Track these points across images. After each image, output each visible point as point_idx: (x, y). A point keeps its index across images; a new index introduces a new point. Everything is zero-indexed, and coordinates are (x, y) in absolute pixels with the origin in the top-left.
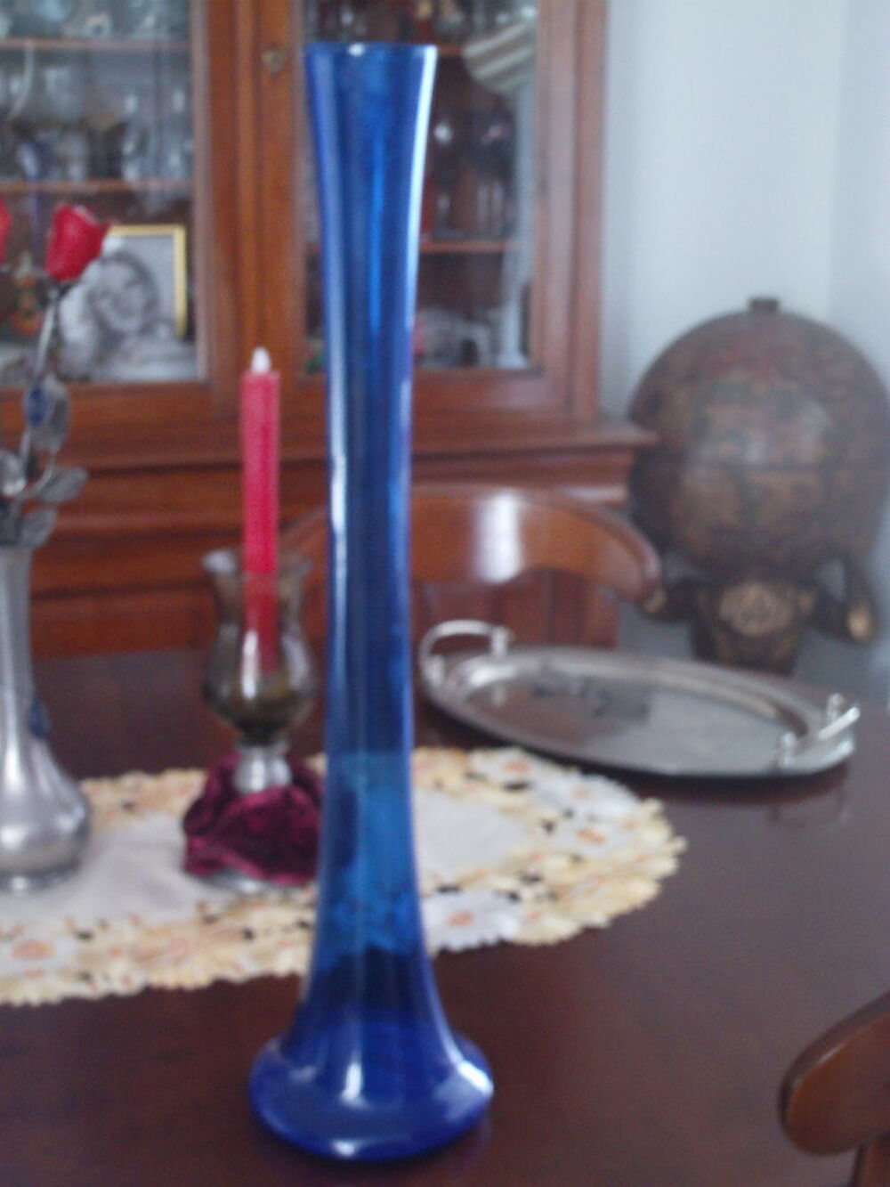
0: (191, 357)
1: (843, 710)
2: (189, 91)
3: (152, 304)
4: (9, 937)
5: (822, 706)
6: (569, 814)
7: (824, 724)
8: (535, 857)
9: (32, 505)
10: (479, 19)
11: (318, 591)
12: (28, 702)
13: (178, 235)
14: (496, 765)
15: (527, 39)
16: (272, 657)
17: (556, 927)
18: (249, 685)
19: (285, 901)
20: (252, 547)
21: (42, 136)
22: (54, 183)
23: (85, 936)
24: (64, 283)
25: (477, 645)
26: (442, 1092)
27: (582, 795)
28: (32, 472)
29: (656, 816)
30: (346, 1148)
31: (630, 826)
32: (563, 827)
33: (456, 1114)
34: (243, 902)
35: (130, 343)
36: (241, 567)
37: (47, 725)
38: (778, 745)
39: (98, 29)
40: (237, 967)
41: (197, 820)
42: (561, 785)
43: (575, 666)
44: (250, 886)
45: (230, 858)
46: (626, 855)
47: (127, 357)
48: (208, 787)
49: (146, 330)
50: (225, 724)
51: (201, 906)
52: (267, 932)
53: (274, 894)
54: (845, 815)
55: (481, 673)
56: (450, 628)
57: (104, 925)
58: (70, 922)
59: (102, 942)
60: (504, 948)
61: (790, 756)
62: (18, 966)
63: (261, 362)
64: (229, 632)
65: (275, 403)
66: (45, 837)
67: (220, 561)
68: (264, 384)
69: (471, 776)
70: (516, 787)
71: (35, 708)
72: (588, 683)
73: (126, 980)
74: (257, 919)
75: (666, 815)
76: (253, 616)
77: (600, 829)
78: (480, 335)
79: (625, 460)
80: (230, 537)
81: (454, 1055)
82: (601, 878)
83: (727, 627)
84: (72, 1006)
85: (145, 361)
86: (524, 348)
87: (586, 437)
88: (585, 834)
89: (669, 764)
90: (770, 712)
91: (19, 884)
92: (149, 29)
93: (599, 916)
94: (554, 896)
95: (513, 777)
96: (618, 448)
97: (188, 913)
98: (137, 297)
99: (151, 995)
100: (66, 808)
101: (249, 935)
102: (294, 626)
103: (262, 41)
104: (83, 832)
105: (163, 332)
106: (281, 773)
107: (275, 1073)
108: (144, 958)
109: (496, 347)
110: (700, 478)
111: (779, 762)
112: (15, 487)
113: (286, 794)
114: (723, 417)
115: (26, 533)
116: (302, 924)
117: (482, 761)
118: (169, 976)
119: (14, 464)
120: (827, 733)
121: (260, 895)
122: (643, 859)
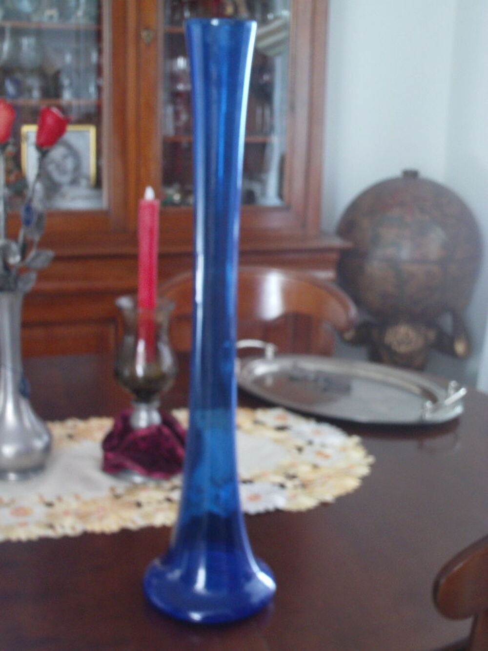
0: (100, 197)
1: (457, 389)
2: (100, 52)
3: (77, 168)
4: (8, 505)
5: (446, 388)
6: (310, 443)
7: (447, 396)
8: (293, 465)
9: (23, 270)
12: (19, 378)
13: (92, 131)
14: (270, 417)
15: (285, 27)
16: (153, 354)
17: (306, 502)
18: (140, 370)
19: (158, 487)
20: (143, 294)
21: (18, 76)
23: (50, 505)
24: (45, 148)
25: (257, 353)
26: (249, 587)
27: (317, 433)
28: (24, 252)
29: (358, 444)
30: (196, 616)
31: (344, 449)
32: (308, 450)
33: (255, 600)
34: (135, 487)
36: (136, 305)
37: (29, 390)
38: (423, 407)
39: (51, 17)
40: (133, 522)
41: (110, 443)
42: (306, 428)
43: (310, 365)
44: (138, 479)
45: (129, 463)
46: (342, 464)
47: (63, 196)
48: (115, 426)
49: (74, 182)
50: (127, 390)
51: (112, 489)
52: (149, 503)
53: (152, 484)
54: (458, 446)
55: (260, 369)
56: (244, 344)
57: (60, 499)
58: (41, 497)
59: (59, 508)
60: (278, 512)
61: (430, 414)
62: (13, 520)
63: (149, 194)
64: (130, 340)
65: (157, 216)
66: (27, 451)
67: (125, 302)
68: (151, 206)
69: (256, 422)
70: (281, 428)
71: (23, 381)
72: (319, 374)
73: (73, 528)
74: (143, 496)
75: (363, 444)
76: (142, 331)
77: (328, 451)
78: (256, 188)
79: (334, 256)
80: (131, 292)
81: (255, 568)
82: (329, 477)
83: (389, 348)
84: (44, 542)
85: (74, 199)
86: (280, 195)
87: (314, 244)
88: (320, 454)
89: (362, 416)
90: (416, 390)
91: (12, 476)
92: (80, 17)
93: (329, 496)
94: (304, 485)
95: (279, 423)
96: (330, 250)
97: (105, 493)
98: (69, 164)
99: (88, 538)
100: (39, 436)
101: (139, 505)
102: (165, 337)
103: (141, 25)
104: (48, 449)
105: (84, 182)
106: (156, 418)
107: (160, 575)
108: (82, 516)
109: (264, 193)
110: (375, 267)
111: (423, 416)
112: (15, 260)
113: (159, 429)
114: (389, 234)
115: (20, 285)
116: (169, 500)
117: (262, 415)
118: (97, 526)
119: (15, 247)
120: (449, 401)
121: (144, 484)
122: (351, 467)
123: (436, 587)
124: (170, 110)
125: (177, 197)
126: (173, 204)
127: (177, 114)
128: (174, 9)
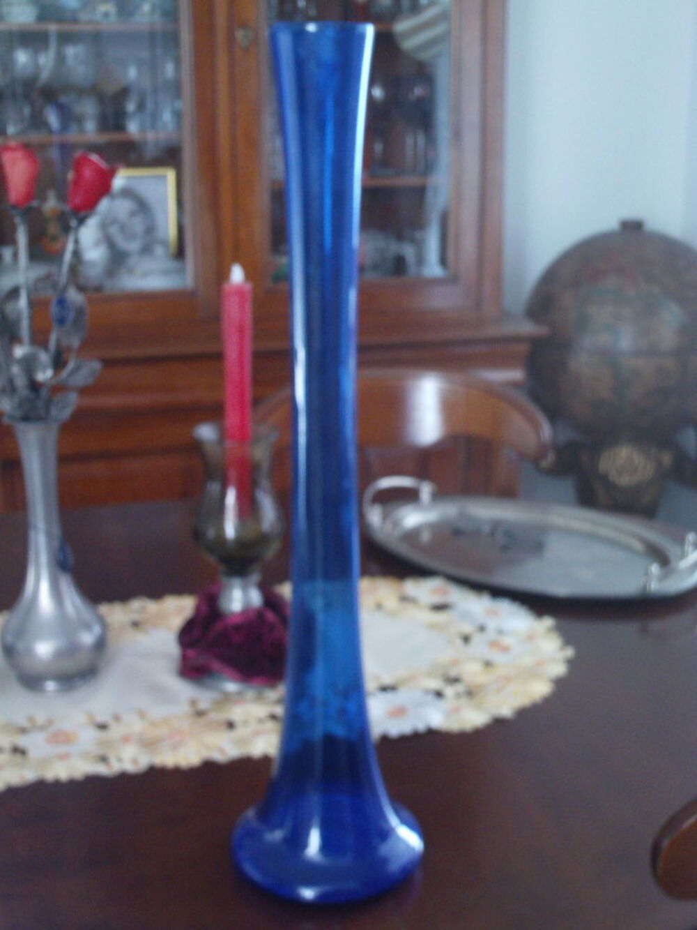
0: (182, 271)
2: (178, 62)
3: (150, 229)
4: (42, 728)
5: (681, 541)
6: (482, 629)
7: (683, 556)
8: (455, 663)
9: (58, 389)
11: (284, 453)
12: (56, 543)
13: (171, 175)
14: (424, 590)
15: (444, 17)
16: (248, 507)
17: (473, 718)
18: (230, 529)
19: (259, 698)
20: (232, 418)
21: (63, 99)
22: (73, 136)
23: (103, 727)
24: (82, 214)
25: (408, 496)
26: (384, 849)
27: (494, 613)
28: (59, 362)
29: (550, 630)
30: (308, 893)
31: (530, 637)
32: (477, 639)
33: (394, 867)
34: (227, 699)
35: (133, 261)
36: (223, 435)
37: (71, 561)
38: (647, 573)
39: (106, 15)
40: (221, 751)
41: (190, 635)
42: (475, 606)
43: (486, 511)
44: (231, 687)
45: (216, 665)
46: (527, 660)
47: (131, 271)
48: (198, 609)
49: (146, 250)
50: (212, 559)
51: (193, 703)
52: (246, 723)
53: (250, 693)
55: (411, 518)
56: (387, 483)
57: (117, 718)
58: (91, 716)
59: (115, 732)
60: (432, 733)
61: (656, 582)
62: (50, 750)
63: (237, 275)
64: (214, 487)
65: (248, 307)
66: (71, 649)
67: (206, 432)
68: (240, 292)
69: (404, 599)
70: (440, 608)
71: (62, 549)
72: (496, 525)
73: (135, 761)
74: (237, 712)
75: (560, 630)
76: (232, 474)
77: (507, 641)
78: (409, 252)
79: (523, 348)
80: (214, 412)
81: (393, 820)
82: (507, 679)
83: (604, 479)
84: (93, 782)
85: (145, 275)
86: (443, 261)
87: (491, 331)
88: (494, 644)
89: (561, 589)
90: (638, 546)
91: (51, 686)
92: (146, 14)
93: (506, 709)
94: (470, 693)
95: (437, 599)
96: (517, 339)
97: (184, 708)
98: (138, 225)
99: (155, 774)
100: (88, 627)
101: (231, 725)
102: (265, 483)
103: (236, 21)
104: (101, 645)
105: (159, 251)
106: (256, 598)
107: (253, 834)
108: (149, 744)
109: (420, 260)
110: (582, 361)
111: (648, 587)
112: (45, 375)
113: (259, 614)
114: (601, 313)
115: (54, 412)
116: (273, 717)
117: (413, 587)
118: (168, 759)
119: (44, 357)
120: (684, 564)
121: (240, 693)
122: (540, 664)
123: (656, 850)
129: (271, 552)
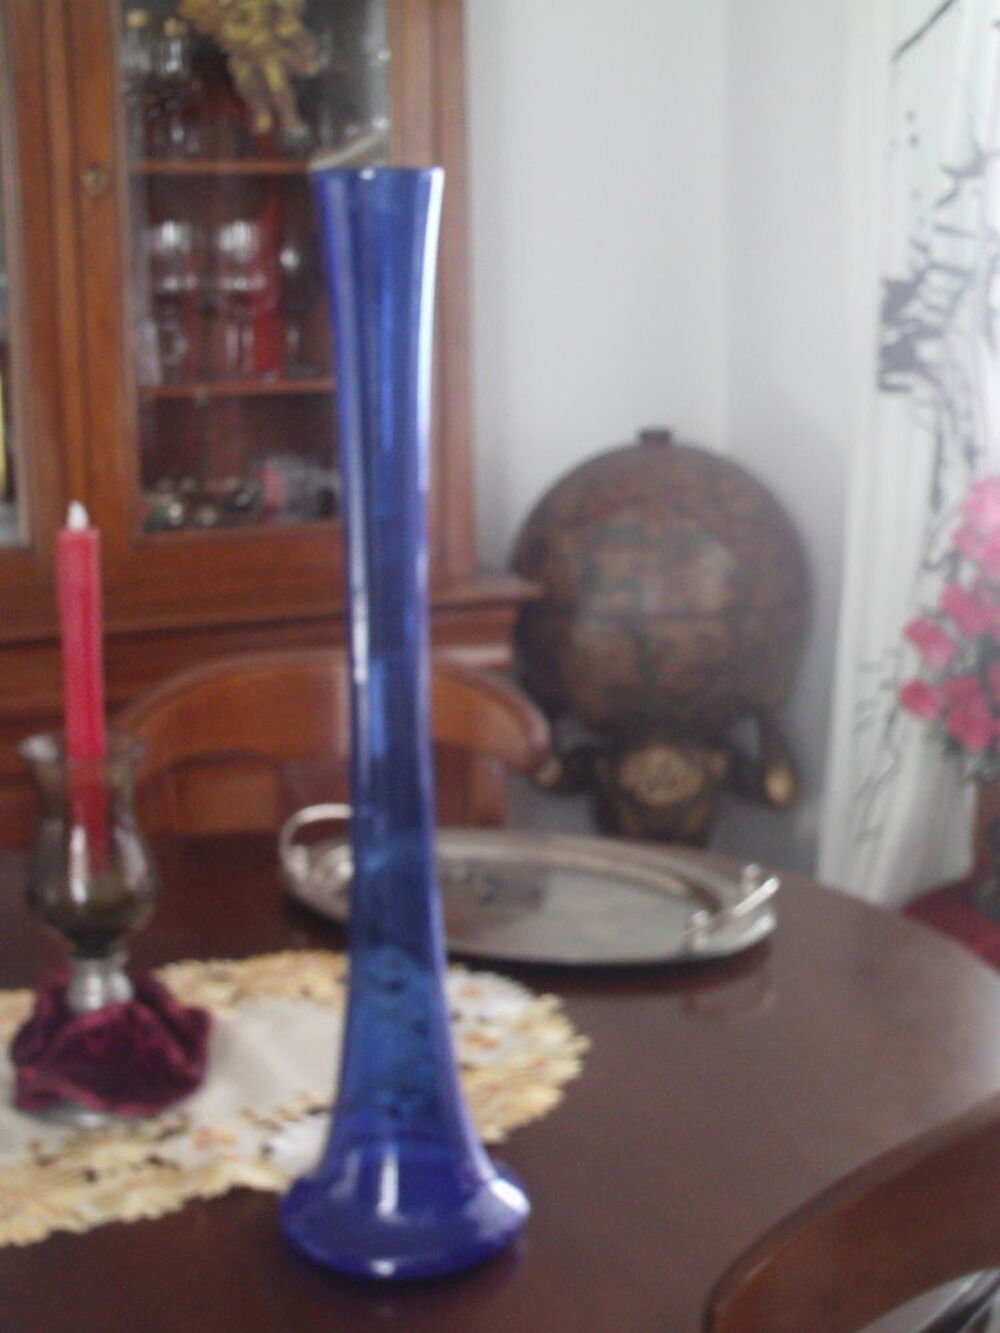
0: (12, 520)
1: (760, 881)
5: (736, 878)
6: (456, 1017)
7: (740, 898)
10: (326, 131)
15: (379, 152)
16: (105, 855)
18: (79, 890)
19: (133, 1134)
20: (76, 726)
25: (343, 832)
27: (471, 993)
29: (554, 1013)
30: (384, 1267)
31: (524, 1026)
34: (85, 1138)
36: (64, 750)
38: (689, 925)
40: (77, 1216)
41: (26, 1045)
43: (458, 848)
44: (91, 1120)
45: (67, 1089)
46: (521, 1059)
48: (38, 1008)
50: (55, 934)
51: (35, 1146)
52: (113, 1172)
53: (119, 1128)
54: (770, 999)
56: (313, 814)
61: (704, 937)
63: (78, 517)
64: (54, 828)
65: (95, 563)
67: (40, 748)
68: (81, 542)
72: (473, 865)
74: (101, 1157)
75: (567, 1012)
76: (79, 808)
77: (492, 1032)
78: (335, 481)
79: (507, 616)
80: (49, 721)
82: (495, 1089)
83: (630, 796)
87: (463, 593)
88: (475, 1039)
90: (676, 887)
93: (494, 1129)
96: (498, 604)
97: (23, 1155)
101: (90, 1176)
102: (127, 819)
103: (80, 161)
106: (122, 987)
110: (593, 633)
111: (692, 945)
113: (128, 1012)
114: (616, 563)
116: (155, 1161)
120: (743, 908)
121: (103, 1129)
122: (540, 1064)
124: (150, 331)
125: (175, 512)
126: (168, 526)
127: (165, 341)
128: (150, 127)
129: (141, 919)
